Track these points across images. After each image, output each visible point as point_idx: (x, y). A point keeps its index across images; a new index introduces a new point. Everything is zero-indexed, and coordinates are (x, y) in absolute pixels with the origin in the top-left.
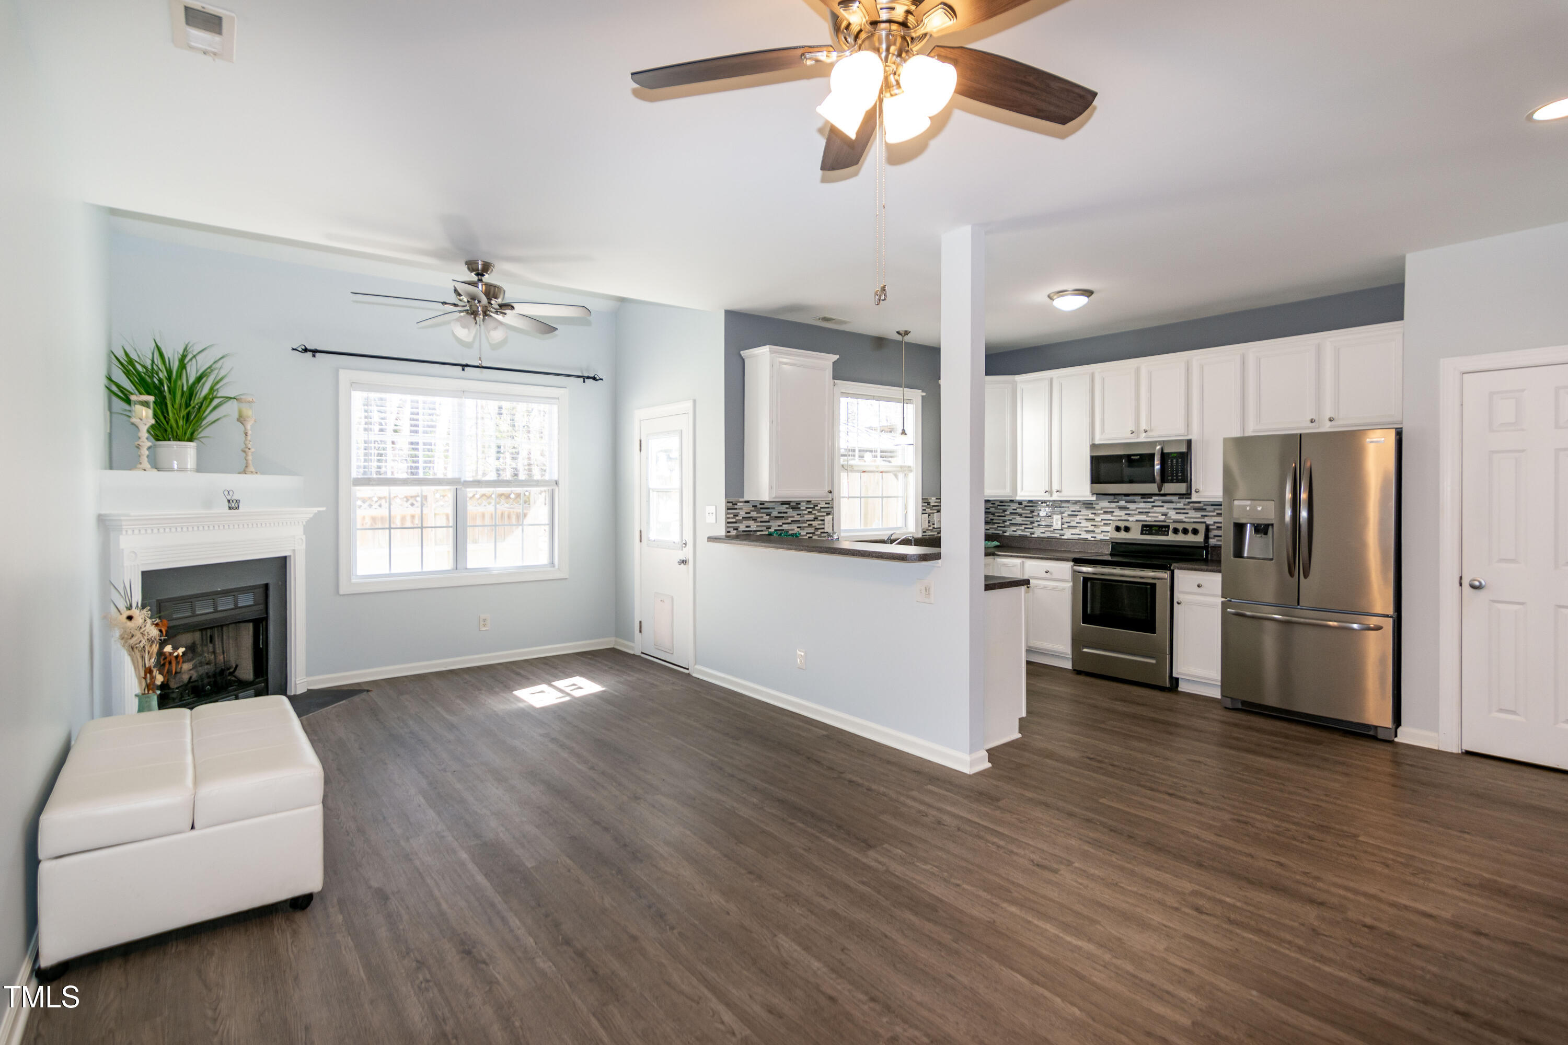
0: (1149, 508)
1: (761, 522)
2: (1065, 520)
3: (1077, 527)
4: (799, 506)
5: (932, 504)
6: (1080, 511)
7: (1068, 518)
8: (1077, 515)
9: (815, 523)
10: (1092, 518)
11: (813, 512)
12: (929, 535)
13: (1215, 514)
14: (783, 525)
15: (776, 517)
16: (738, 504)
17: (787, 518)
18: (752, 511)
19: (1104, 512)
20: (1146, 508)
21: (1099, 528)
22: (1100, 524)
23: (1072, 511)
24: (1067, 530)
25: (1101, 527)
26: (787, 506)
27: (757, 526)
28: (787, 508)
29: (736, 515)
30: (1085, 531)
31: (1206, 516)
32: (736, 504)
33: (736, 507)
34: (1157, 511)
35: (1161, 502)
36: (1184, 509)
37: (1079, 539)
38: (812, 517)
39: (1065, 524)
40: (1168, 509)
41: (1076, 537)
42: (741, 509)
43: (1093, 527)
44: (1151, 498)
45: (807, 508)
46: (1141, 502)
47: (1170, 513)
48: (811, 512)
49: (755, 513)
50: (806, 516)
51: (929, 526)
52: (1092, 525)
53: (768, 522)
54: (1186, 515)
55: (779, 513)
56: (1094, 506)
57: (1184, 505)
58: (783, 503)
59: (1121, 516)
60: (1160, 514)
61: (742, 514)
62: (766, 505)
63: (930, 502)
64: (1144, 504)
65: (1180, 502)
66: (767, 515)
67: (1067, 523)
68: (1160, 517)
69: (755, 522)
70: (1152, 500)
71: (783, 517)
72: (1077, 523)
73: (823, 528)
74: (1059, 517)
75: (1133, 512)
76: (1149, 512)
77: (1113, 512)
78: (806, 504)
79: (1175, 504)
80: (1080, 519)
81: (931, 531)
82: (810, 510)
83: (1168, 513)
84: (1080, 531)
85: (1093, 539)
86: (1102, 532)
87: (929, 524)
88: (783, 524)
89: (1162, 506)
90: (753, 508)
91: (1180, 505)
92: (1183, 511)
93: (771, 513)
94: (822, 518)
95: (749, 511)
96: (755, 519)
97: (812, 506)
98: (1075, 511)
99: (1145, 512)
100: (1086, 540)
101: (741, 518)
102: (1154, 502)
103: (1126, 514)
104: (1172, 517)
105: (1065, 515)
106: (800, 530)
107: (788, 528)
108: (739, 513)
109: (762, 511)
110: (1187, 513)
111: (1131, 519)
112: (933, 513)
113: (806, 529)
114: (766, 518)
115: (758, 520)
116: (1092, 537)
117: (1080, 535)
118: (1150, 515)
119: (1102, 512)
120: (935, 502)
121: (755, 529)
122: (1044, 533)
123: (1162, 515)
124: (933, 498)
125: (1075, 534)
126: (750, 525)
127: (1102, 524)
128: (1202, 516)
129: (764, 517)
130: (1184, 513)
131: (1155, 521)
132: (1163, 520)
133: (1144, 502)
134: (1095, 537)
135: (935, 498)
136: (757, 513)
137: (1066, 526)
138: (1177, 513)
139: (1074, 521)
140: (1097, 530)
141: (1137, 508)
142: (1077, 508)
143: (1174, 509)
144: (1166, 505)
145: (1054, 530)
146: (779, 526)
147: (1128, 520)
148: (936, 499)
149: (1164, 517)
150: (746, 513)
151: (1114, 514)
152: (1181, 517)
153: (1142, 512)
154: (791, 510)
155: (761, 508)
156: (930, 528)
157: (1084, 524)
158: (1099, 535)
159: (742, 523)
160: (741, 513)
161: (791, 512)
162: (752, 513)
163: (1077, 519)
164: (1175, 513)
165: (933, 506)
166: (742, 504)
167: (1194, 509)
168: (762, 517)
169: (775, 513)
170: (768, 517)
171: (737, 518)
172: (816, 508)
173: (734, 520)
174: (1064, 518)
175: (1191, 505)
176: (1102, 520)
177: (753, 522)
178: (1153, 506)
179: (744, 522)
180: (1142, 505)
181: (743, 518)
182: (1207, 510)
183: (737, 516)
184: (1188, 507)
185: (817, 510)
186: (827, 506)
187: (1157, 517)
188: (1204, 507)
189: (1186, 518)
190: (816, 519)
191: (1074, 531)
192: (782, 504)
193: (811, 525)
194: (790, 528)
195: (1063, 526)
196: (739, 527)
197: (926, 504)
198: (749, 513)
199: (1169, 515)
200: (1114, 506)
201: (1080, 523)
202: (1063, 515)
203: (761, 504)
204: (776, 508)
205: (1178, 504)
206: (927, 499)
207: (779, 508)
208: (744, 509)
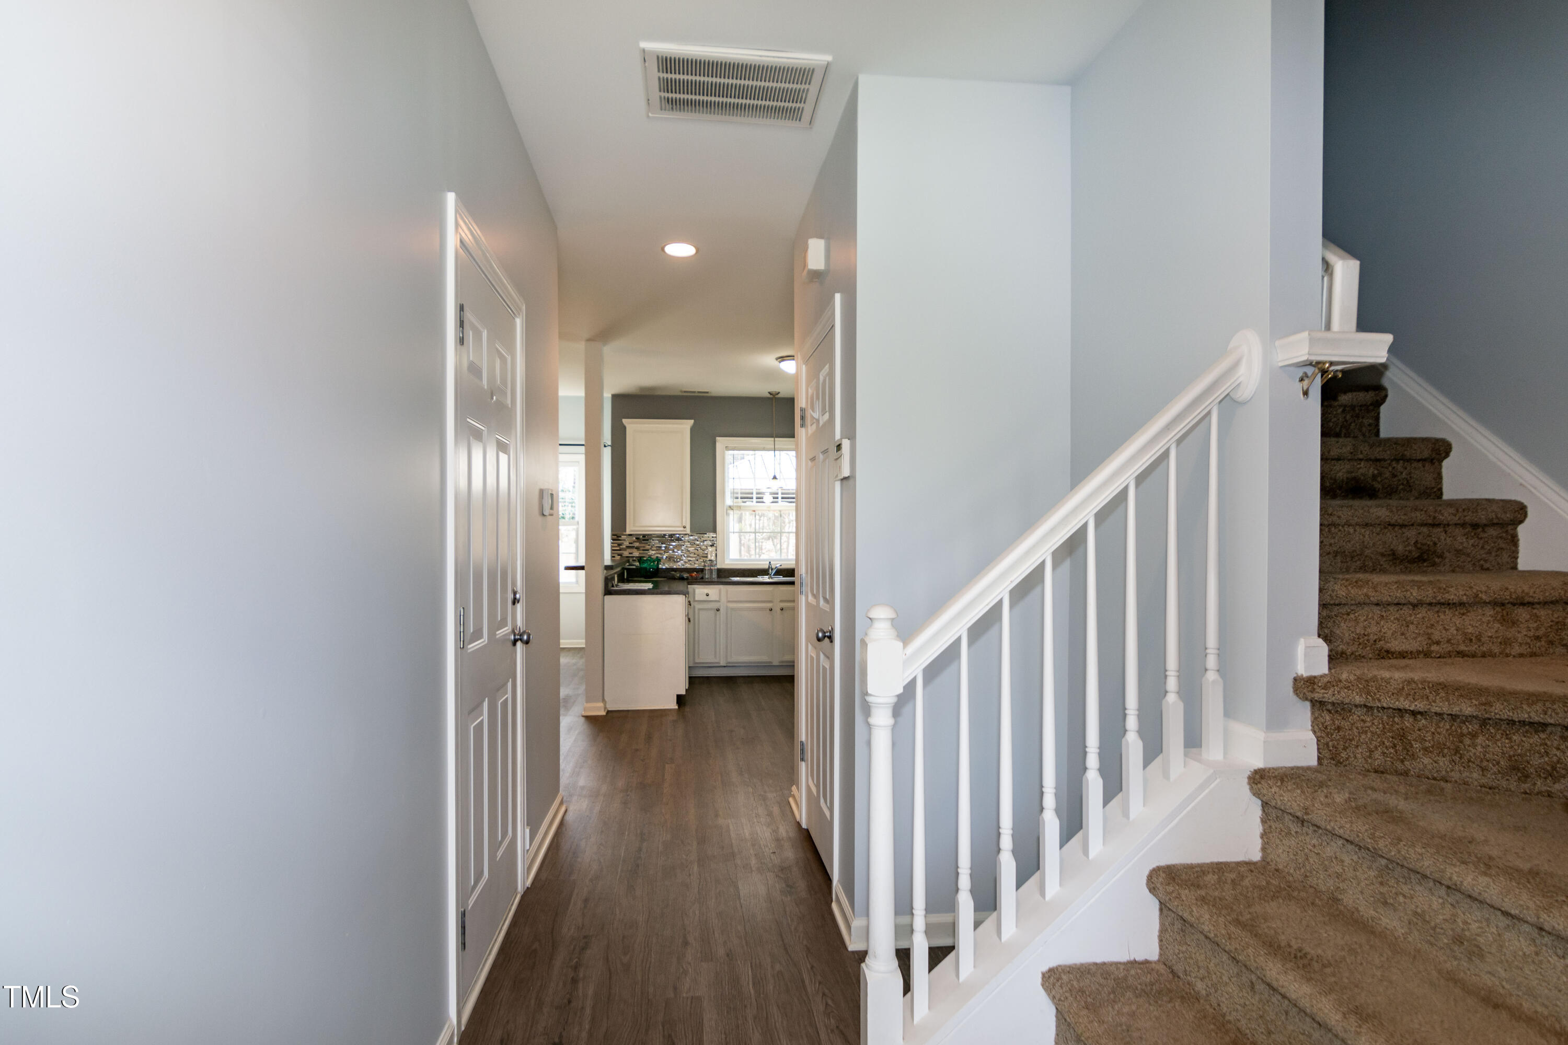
1: (643, 550)
9: (698, 552)
11: (696, 543)
16: (623, 537)
18: (634, 542)
27: (640, 553)
29: (619, 545)
32: (621, 537)
33: (621, 539)
38: (694, 547)
42: (625, 541)
45: (690, 540)
48: (694, 544)
49: (638, 544)
53: (649, 551)
61: (626, 543)
62: (647, 538)
66: (647, 546)
69: (637, 551)
73: (706, 557)
82: (693, 541)
90: (636, 540)
93: (651, 544)
94: (706, 549)
96: (637, 548)
97: (695, 538)
101: (624, 547)
115: (641, 549)
121: (637, 556)
126: (634, 552)
136: (640, 544)
150: (630, 543)
155: (643, 541)
159: (626, 550)
160: (623, 544)
166: (625, 537)
168: (644, 547)
171: (621, 547)
172: (699, 540)
173: (618, 548)
181: (626, 547)
183: (621, 545)
185: (700, 542)
186: (710, 538)
190: (699, 549)
193: (695, 554)
196: (624, 554)
198: (631, 543)
203: (642, 537)
208: (627, 540)
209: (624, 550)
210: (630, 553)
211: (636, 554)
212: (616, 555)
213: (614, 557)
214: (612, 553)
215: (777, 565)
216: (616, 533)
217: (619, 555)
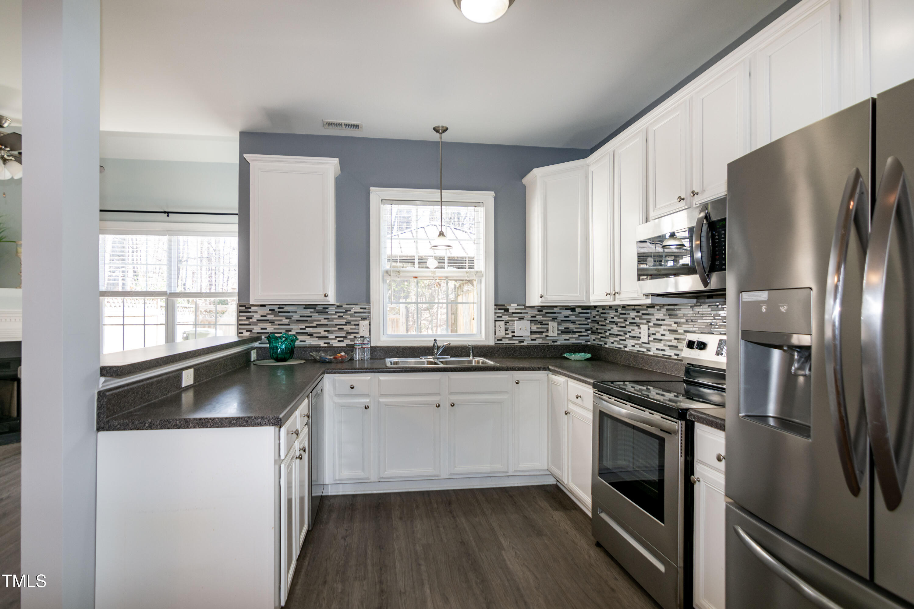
1: (279, 325)
4: (327, 310)
5: (510, 311)
9: (347, 328)
11: (345, 317)
12: (505, 344)
14: (307, 329)
15: (297, 321)
16: (252, 308)
17: (312, 322)
18: (269, 314)
26: (312, 310)
27: (275, 329)
28: (311, 312)
29: (249, 318)
32: (250, 308)
33: (250, 310)
38: (343, 321)
42: (256, 312)
45: (336, 312)
48: (342, 317)
49: (273, 316)
50: (335, 320)
51: (506, 334)
53: (289, 325)
55: (301, 316)
58: (307, 307)
61: (257, 317)
62: (286, 309)
63: (508, 309)
66: (287, 318)
69: (272, 325)
71: (307, 321)
73: (358, 333)
78: (336, 308)
81: (510, 339)
82: (342, 314)
87: (507, 332)
88: (306, 327)
90: (270, 312)
93: (292, 316)
94: (357, 323)
95: (265, 314)
96: (272, 322)
97: (344, 311)
101: (255, 321)
106: (328, 333)
107: (312, 331)
108: (253, 316)
109: (280, 314)
112: (514, 321)
113: (335, 333)
114: (287, 321)
115: (276, 322)
120: (516, 309)
121: (271, 331)
122: (634, 346)
124: (512, 305)
126: (267, 327)
129: (283, 320)
135: (516, 305)
136: (275, 317)
145: (642, 343)
146: (301, 329)
148: (518, 305)
150: (262, 316)
154: (317, 314)
155: (279, 312)
156: (507, 336)
159: (257, 325)
160: (255, 316)
161: (316, 316)
162: (268, 316)
165: (513, 313)
166: (256, 308)
168: (281, 320)
169: (296, 317)
170: (288, 320)
171: (251, 320)
172: (348, 312)
173: (247, 323)
177: (270, 324)
179: (259, 324)
181: (257, 320)
183: (251, 318)
185: (349, 314)
186: (362, 310)
190: (348, 323)
192: (305, 308)
193: (342, 329)
194: (314, 331)
196: (253, 329)
197: (502, 311)
198: (265, 316)
201: (664, 335)
203: (279, 308)
204: (298, 312)
206: (504, 305)
207: (302, 312)
208: (259, 312)
209: (255, 324)
210: (262, 329)
211: (270, 328)
212: (244, 331)
213: (242, 333)
214: (238, 329)
215: (443, 342)
216: (243, 303)
217: (247, 331)
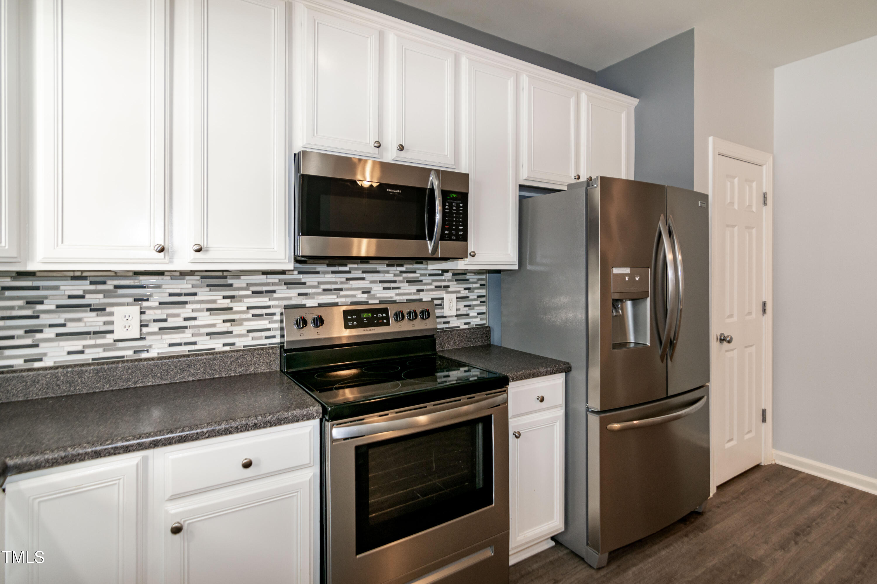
0: (341, 283)
2: (150, 315)
3: (186, 327)
6: (195, 294)
7: (159, 312)
8: (186, 303)
10: (226, 306)
13: (433, 287)
19: (254, 292)
20: (336, 283)
21: (241, 325)
22: (244, 316)
23: (171, 295)
24: (158, 337)
25: (245, 323)
30: (208, 334)
31: (422, 290)
34: (354, 286)
35: (360, 272)
36: (395, 282)
37: (197, 354)
39: (152, 324)
40: (372, 282)
41: (184, 349)
43: (228, 324)
44: (345, 265)
46: (327, 273)
47: (375, 289)
52: (225, 321)
54: (397, 291)
56: (230, 281)
57: (395, 275)
59: (290, 298)
60: (360, 292)
64: (333, 275)
65: (388, 272)
67: (155, 321)
68: (359, 296)
70: (346, 269)
72: (185, 319)
74: (136, 309)
75: (314, 290)
76: (341, 290)
77: (274, 292)
79: (381, 275)
80: (193, 311)
83: (371, 288)
84: (193, 335)
85: (227, 348)
86: (249, 331)
89: (363, 279)
91: (390, 277)
92: (393, 285)
98: (179, 295)
99: (335, 290)
100: (211, 352)
102: (349, 272)
103: (300, 294)
104: (378, 296)
105: (153, 303)
110: (398, 288)
111: (310, 303)
116: (224, 345)
117: (195, 343)
118: (342, 293)
119: (249, 293)
122: (82, 352)
123: (363, 292)
125: (180, 344)
127: (250, 316)
128: (418, 290)
130: (394, 288)
131: (352, 304)
132: (364, 300)
133: (333, 272)
134: (233, 344)
137: (154, 327)
138: (385, 288)
139: (178, 315)
140: (236, 330)
141: (320, 283)
142: (185, 286)
143: (381, 282)
144: (369, 277)
145: (118, 340)
147: (303, 306)
149: (365, 295)
151: (275, 295)
152: (391, 294)
153: (330, 290)
157: (204, 318)
158: (242, 339)
163: (187, 311)
164: (382, 288)
167: (408, 282)
174: (148, 312)
175: (404, 275)
176: (248, 308)
178: (348, 279)
180: (330, 277)
182: (424, 281)
184: (400, 278)
187: (354, 296)
188: (421, 278)
189: (397, 295)
191: (176, 338)
195: (145, 330)
199: (372, 292)
200: (277, 281)
201: (195, 319)
202: (145, 304)
205: (386, 275)
